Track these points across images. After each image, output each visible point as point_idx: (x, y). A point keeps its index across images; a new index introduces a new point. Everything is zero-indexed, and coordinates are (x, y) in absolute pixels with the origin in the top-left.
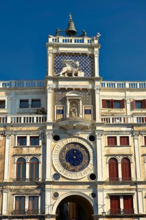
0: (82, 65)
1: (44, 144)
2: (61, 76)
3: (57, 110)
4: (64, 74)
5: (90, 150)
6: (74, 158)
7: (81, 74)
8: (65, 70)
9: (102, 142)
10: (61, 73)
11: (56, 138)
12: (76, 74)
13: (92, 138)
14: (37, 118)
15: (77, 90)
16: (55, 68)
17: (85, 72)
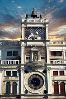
0: (39, 33)
1: (20, 75)
2: (29, 39)
3: (26, 57)
4: (30, 38)
5: (44, 78)
6: (36, 82)
7: (39, 38)
8: (30, 36)
9: (50, 74)
10: (29, 38)
11: (26, 72)
12: (36, 38)
13: (45, 72)
14: (16, 61)
15: (37, 47)
16: (25, 35)
17: (41, 37)
